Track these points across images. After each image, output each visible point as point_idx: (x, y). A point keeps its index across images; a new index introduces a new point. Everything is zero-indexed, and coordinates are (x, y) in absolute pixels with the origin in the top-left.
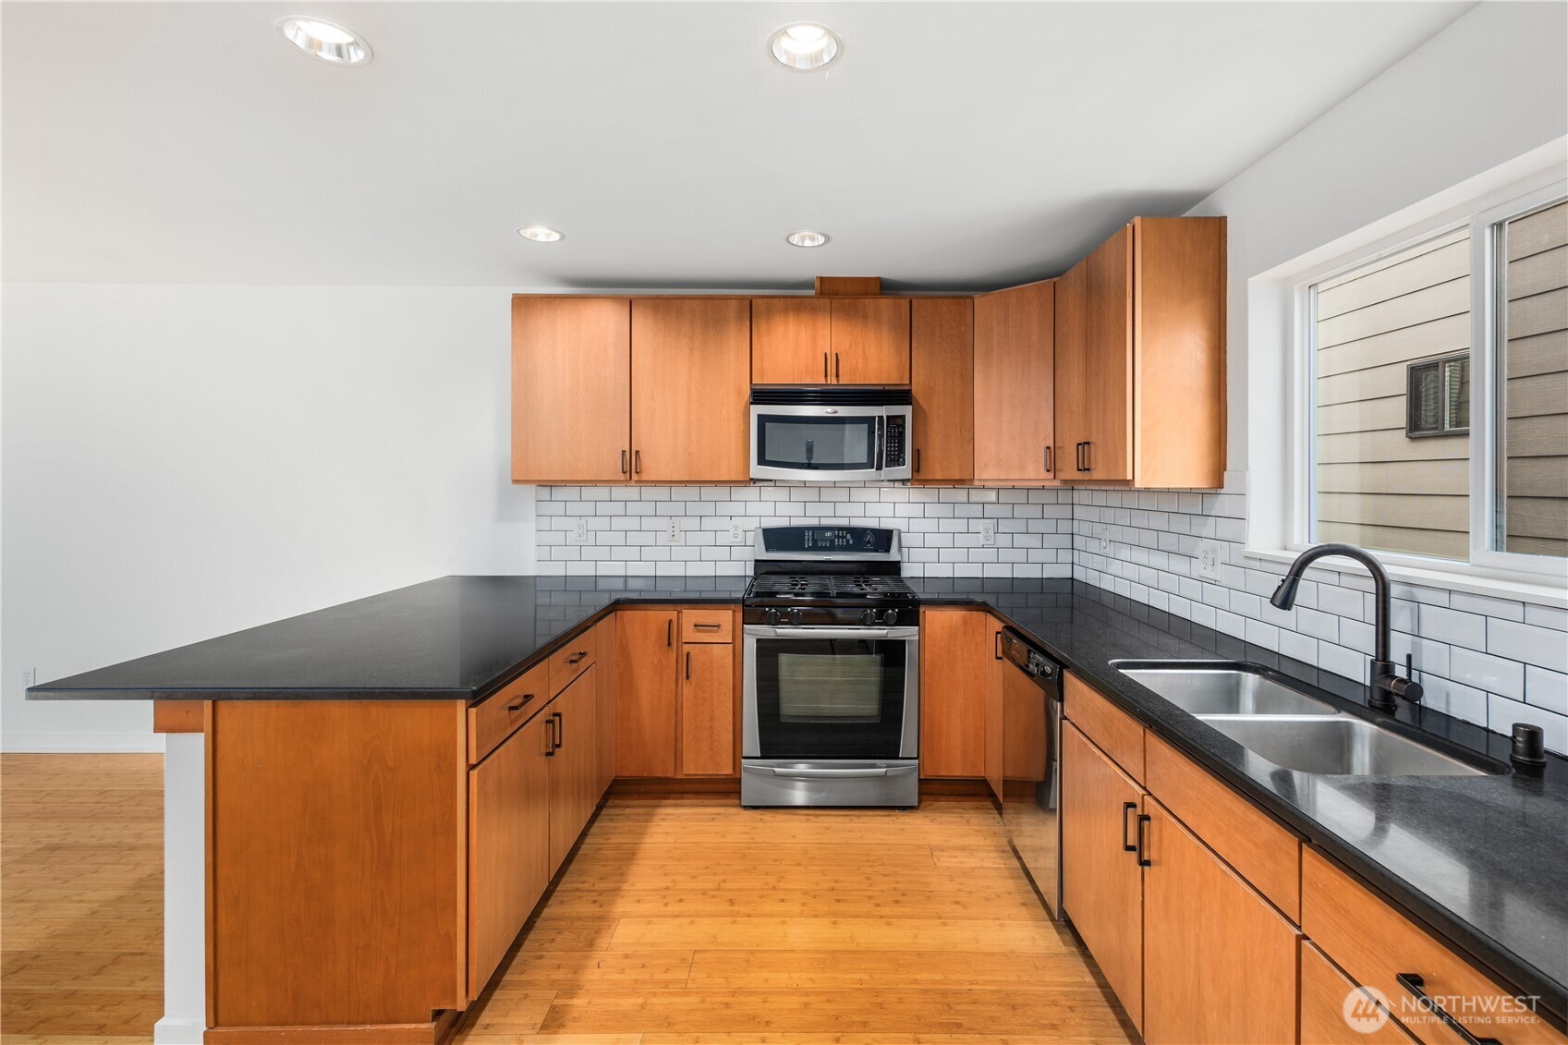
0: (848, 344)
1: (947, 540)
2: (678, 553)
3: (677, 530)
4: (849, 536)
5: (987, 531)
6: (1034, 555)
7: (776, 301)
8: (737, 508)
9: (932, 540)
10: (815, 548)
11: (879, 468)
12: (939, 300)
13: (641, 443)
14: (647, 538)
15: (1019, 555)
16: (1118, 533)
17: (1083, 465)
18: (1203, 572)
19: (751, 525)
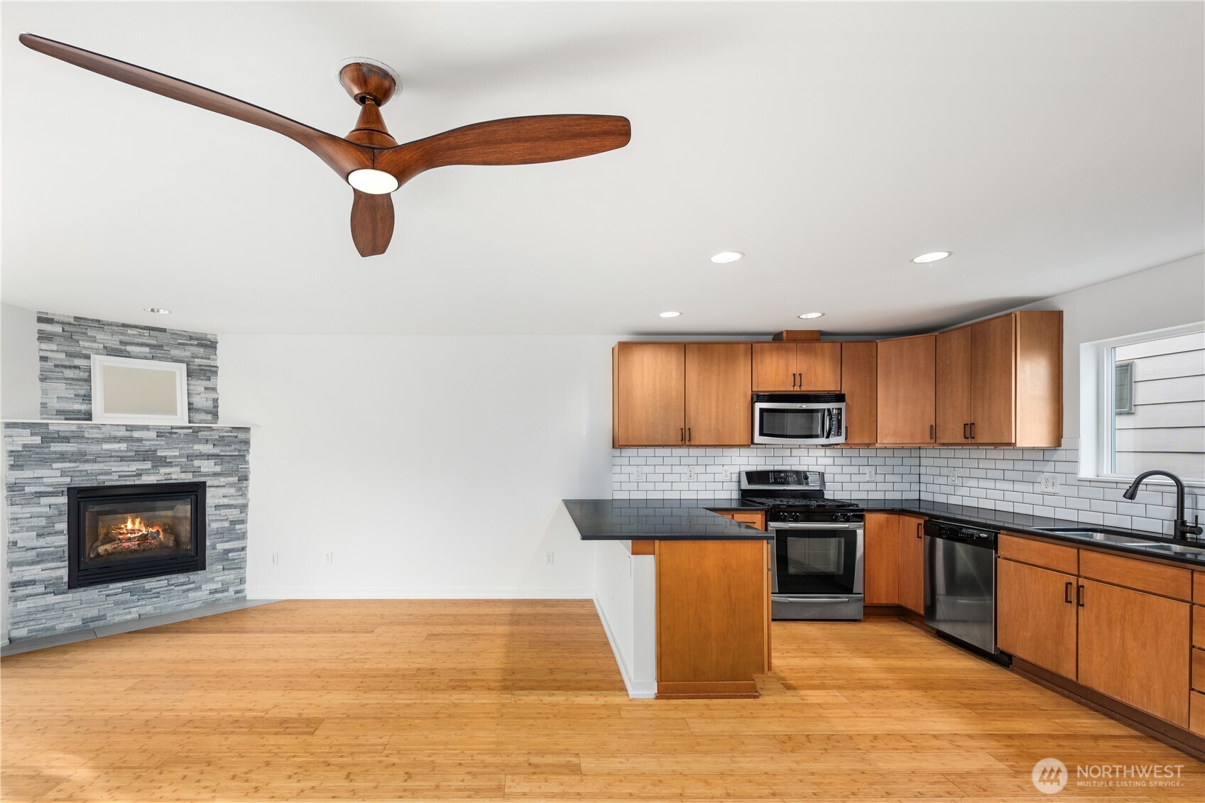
0: (806, 368)
1: (847, 478)
2: (693, 486)
3: (692, 473)
4: (794, 476)
5: (870, 472)
6: (897, 487)
7: (766, 344)
8: (727, 460)
9: (838, 478)
10: (776, 483)
11: (828, 437)
12: (858, 344)
13: (692, 423)
14: (675, 478)
15: (889, 486)
16: (966, 472)
17: (970, 435)
18: (1044, 490)
19: (735, 470)
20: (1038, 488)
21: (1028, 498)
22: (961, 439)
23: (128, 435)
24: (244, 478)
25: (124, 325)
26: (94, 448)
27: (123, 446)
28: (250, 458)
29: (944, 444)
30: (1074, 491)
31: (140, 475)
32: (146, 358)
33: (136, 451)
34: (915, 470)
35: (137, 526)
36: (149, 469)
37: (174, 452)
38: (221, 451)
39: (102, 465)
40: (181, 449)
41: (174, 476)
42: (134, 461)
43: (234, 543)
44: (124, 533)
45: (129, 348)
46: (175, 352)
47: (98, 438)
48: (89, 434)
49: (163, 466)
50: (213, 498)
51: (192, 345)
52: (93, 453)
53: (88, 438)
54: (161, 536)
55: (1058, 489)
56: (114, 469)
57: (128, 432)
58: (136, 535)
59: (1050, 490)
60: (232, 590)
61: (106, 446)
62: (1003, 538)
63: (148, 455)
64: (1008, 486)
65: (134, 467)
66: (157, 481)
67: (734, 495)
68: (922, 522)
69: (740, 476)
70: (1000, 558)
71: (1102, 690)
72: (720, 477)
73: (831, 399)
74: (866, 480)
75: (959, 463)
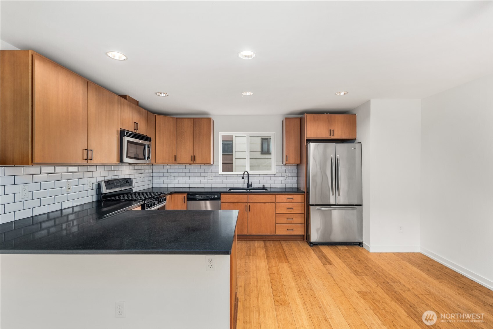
0: (138, 120)
7: (125, 100)
10: (117, 186)
16: (176, 174)
17: (193, 160)
18: (208, 178)
19: (95, 181)
20: (206, 178)
21: (203, 182)
22: (190, 162)
29: (179, 163)
30: (218, 178)
34: (154, 174)
55: (213, 178)
59: (211, 178)
62: (222, 196)
67: (94, 199)
68: (185, 195)
69: (99, 185)
70: (222, 203)
71: (255, 234)
72: (86, 187)
73: (149, 139)
74: (141, 180)
75: (173, 171)
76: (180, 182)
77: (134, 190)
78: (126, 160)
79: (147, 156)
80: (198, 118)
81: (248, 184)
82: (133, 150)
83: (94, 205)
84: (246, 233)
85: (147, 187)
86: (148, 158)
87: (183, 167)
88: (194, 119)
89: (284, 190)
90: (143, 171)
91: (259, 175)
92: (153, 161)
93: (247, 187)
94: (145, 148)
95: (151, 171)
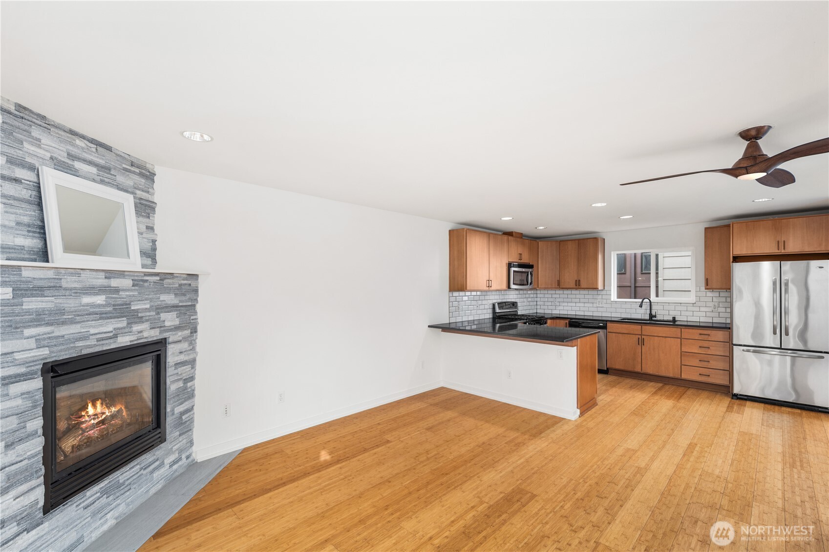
0: (522, 251)
3: (478, 305)
7: (512, 238)
16: (561, 300)
17: (578, 285)
18: (598, 305)
19: (491, 302)
20: (595, 305)
21: (591, 309)
22: (575, 287)
23: (106, 284)
24: (194, 331)
25: (73, 133)
26: (70, 303)
27: (100, 299)
28: (199, 307)
29: (562, 288)
30: (609, 306)
31: (115, 336)
32: (94, 180)
33: (114, 305)
34: (538, 299)
35: (99, 409)
36: (124, 328)
37: (145, 304)
38: (181, 301)
39: (78, 326)
40: (151, 300)
41: (145, 334)
42: (111, 318)
43: (187, 403)
44: (87, 421)
45: (78, 165)
46: (121, 179)
47: (75, 288)
48: (67, 282)
49: (136, 323)
50: (173, 356)
51: (134, 173)
52: (73, 309)
53: (66, 289)
54: (124, 414)
55: (604, 305)
56: (93, 331)
57: (107, 280)
58: (100, 419)
59: (600, 305)
60: (184, 456)
61: (87, 300)
62: (609, 325)
63: (123, 311)
64: (582, 305)
65: (109, 326)
66: (131, 341)
67: (491, 316)
68: (567, 321)
69: (494, 305)
70: (609, 332)
71: (651, 373)
72: (487, 307)
73: (531, 267)
74: (526, 305)
75: (558, 296)
76: (565, 308)
77: (520, 313)
78: (513, 286)
79: (529, 282)
80: (584, 239)
81: (651, 314)
82: (519, 277)
83: (491, 320)
84: (639, 370)
85: (531, 312)
86: (531, 284)
87: (569, 292)
88: (579, 240)
89: (711, 325)
90: (527, 296)
91: (668, 304)
92: (536, 287)
93: (649, 318)
94: (528, 275)
95: (535, 295)
